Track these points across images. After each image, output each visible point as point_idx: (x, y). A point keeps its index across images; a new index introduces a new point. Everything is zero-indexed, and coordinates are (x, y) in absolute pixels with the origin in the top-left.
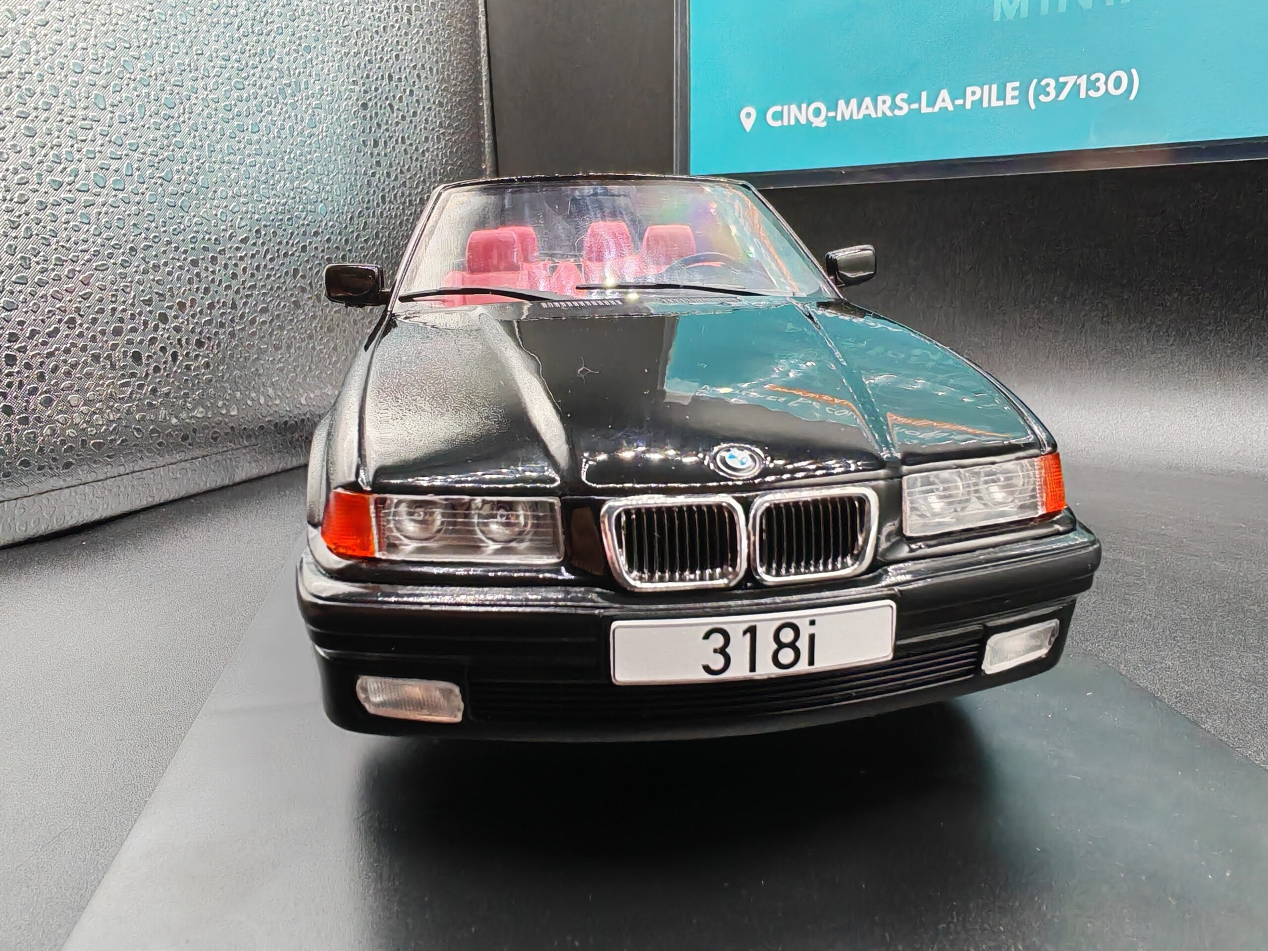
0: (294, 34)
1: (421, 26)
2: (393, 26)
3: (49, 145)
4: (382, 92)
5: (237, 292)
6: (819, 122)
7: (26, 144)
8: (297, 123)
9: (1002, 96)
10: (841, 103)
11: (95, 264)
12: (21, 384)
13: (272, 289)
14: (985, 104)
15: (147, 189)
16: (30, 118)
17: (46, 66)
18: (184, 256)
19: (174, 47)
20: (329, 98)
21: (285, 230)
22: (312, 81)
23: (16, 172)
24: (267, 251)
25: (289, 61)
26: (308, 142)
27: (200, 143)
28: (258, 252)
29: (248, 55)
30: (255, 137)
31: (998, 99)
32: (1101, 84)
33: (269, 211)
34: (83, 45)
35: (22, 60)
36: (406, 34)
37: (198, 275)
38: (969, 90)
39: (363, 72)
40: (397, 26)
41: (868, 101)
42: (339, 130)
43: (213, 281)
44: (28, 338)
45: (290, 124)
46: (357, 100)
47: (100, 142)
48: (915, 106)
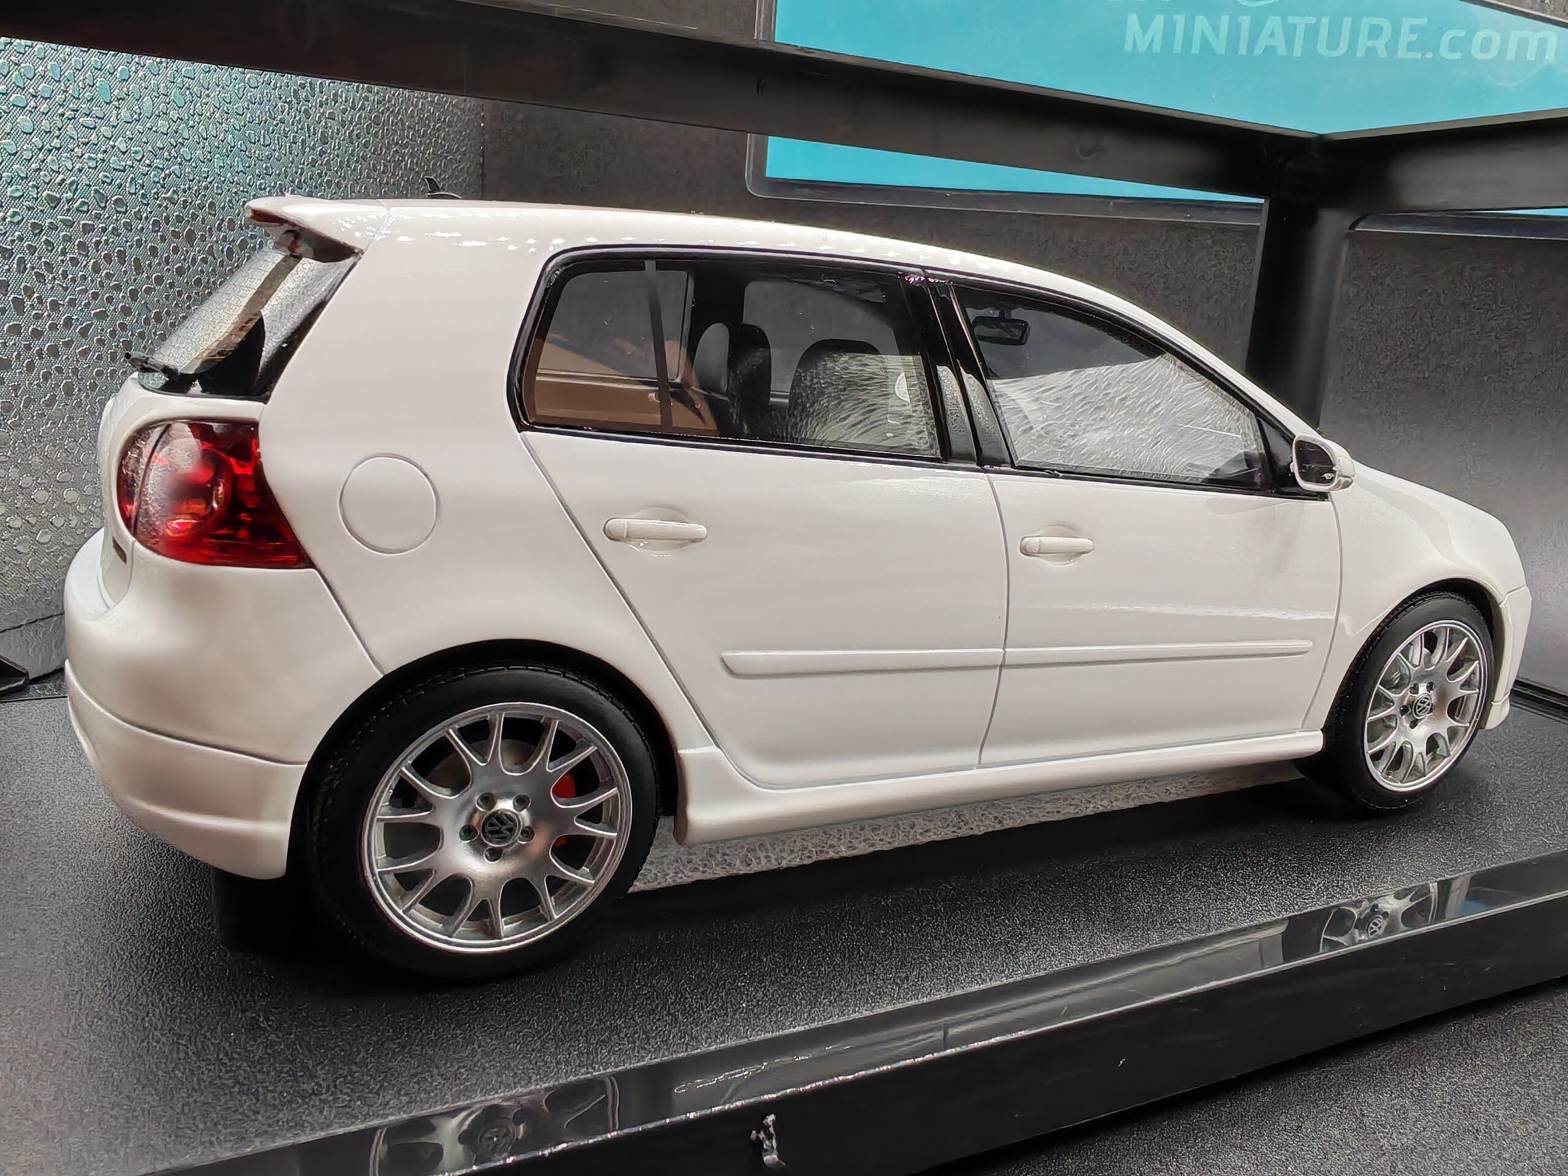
8: (309, 136)
11: (94, 312)
15: (151, 212)
47: (103, 147)
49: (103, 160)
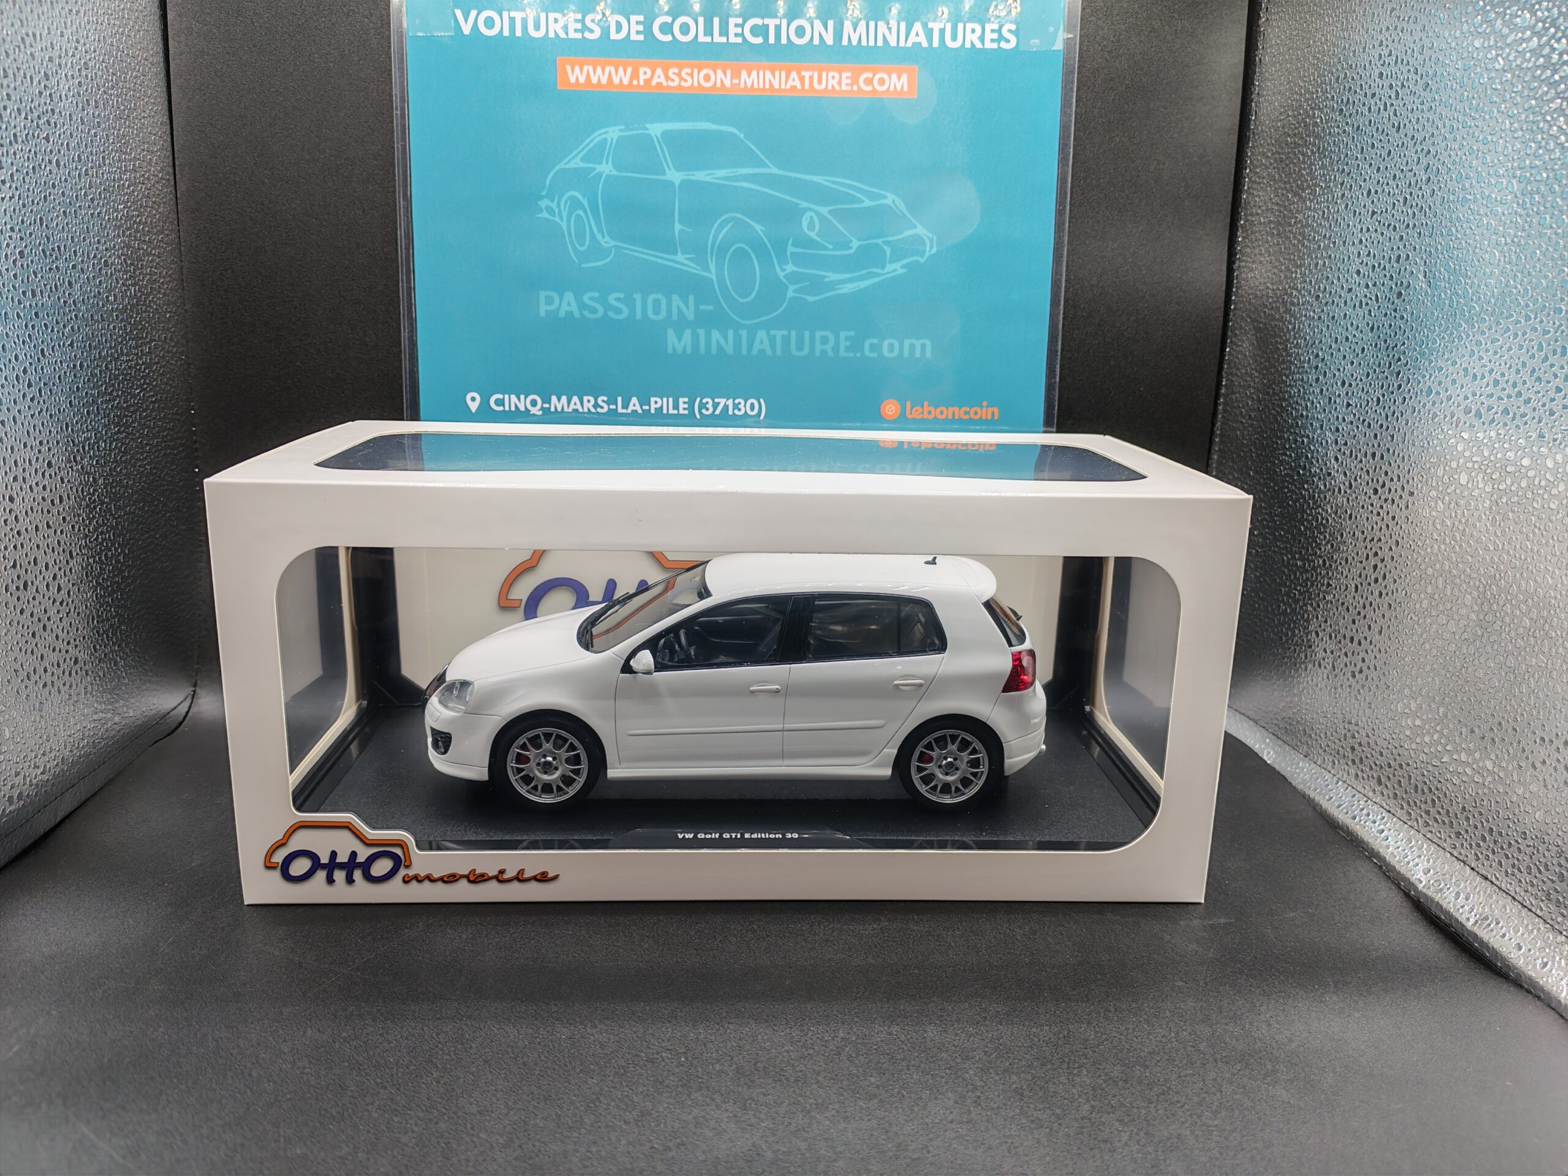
6: (535, 411)
9: (675, 406)
10: (554, 400)
14: (665, 411)
31: (674, 408)
32: (741, 406)
48: (610, 406)
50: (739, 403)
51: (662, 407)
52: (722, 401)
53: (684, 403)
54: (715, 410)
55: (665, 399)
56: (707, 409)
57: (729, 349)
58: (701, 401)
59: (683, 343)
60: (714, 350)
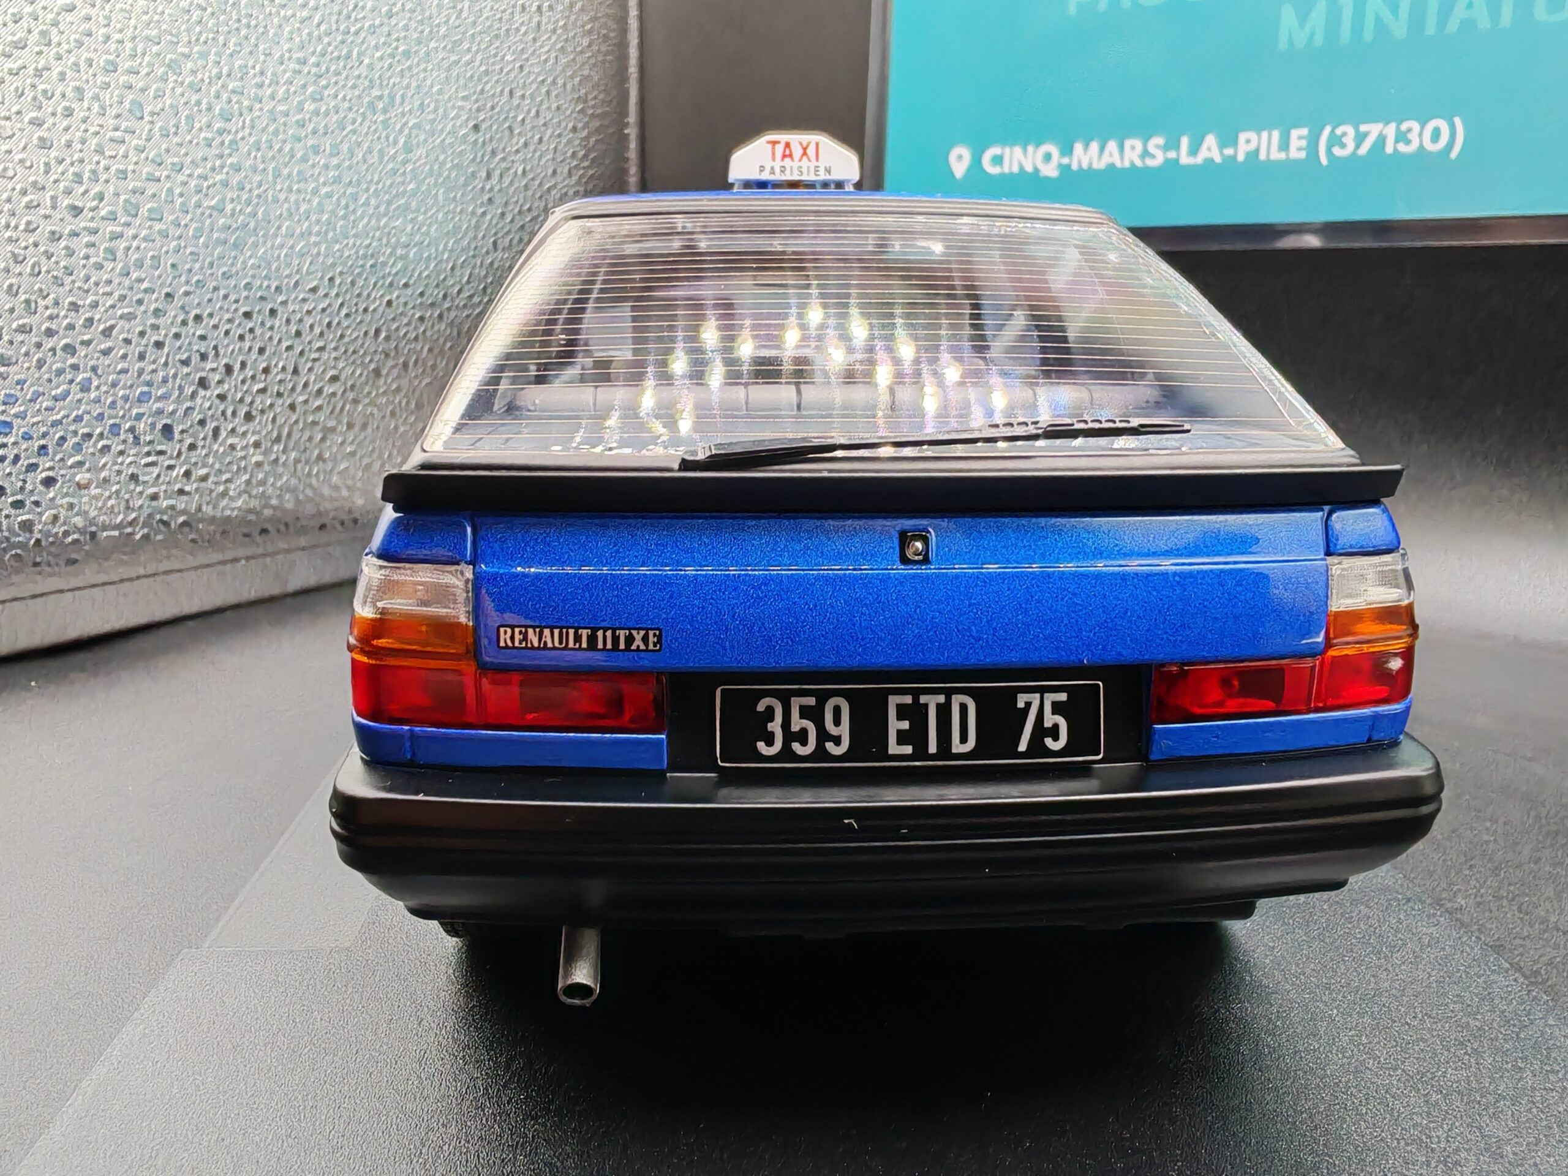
0: (389, 35)
1: (554, 31)
2: (518, 30)
3: (68, 160)
4: (499, 113)
5: (302, 353)
6: (1050, 171)
7: (40, 159)
8: (388, 146)
9: (1285, 146)
10: (1078, 147)
11: (119, 313)
12: (17, 458)
13: (346, 352)
14: (1262, 156)
15: (192, 220)
16: (46, 126)
17: (69, 63)
18: (234, 306)
19: (235, 45)
20: (431, 116)
21: (366, 279)
22: (410, 95)
23: (24, 193)
24: (342, 305)
25: (383, 67)
26: (401, 171)
27: (262, 167)
28: (330, 305)
29: (328, 59)
30: (335, 161)
31: (1280, 150)
32: (1414, 136)
33: (346, 254)
34: (118, 36)
35: (40, 53)
36: (535, 40)
37: (251, 330)
38: (1243, 137)
39: (475, 86)
40: (523, 29)
41: (1112, 146)
42: (442, 158)
43: (271, 338)
44: (31, 401)
45: (380, 147)
46: (467, 120)
47: (135, 159)
48: (1172, 155)
49: (134, 171)
50: (1410, 130)
51: (1257, 151)
52: (1374, 130)
53: (1300, 138)
54: (1358, 147)
55: (1265, 134)
56: (1343, 146)
57: (1400, 28)
58: (1333, 131)
59: (1308, 28)
60: (1368, 35)
